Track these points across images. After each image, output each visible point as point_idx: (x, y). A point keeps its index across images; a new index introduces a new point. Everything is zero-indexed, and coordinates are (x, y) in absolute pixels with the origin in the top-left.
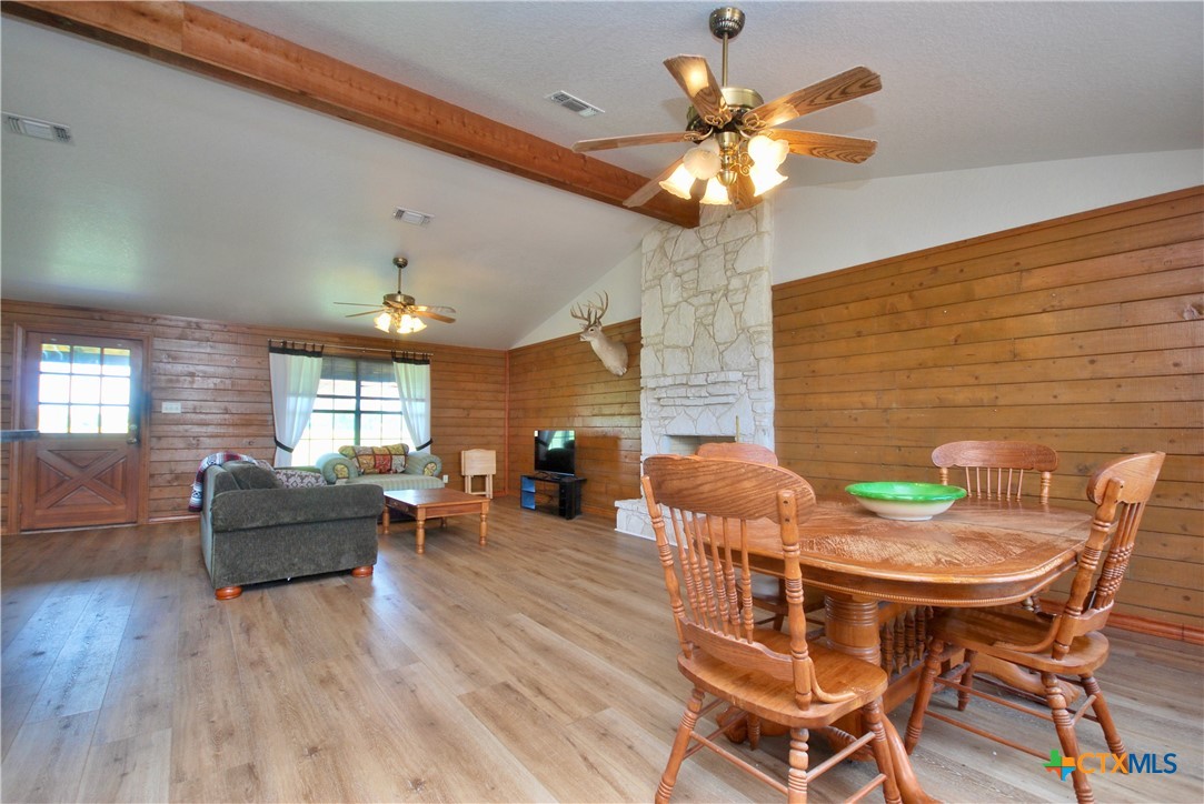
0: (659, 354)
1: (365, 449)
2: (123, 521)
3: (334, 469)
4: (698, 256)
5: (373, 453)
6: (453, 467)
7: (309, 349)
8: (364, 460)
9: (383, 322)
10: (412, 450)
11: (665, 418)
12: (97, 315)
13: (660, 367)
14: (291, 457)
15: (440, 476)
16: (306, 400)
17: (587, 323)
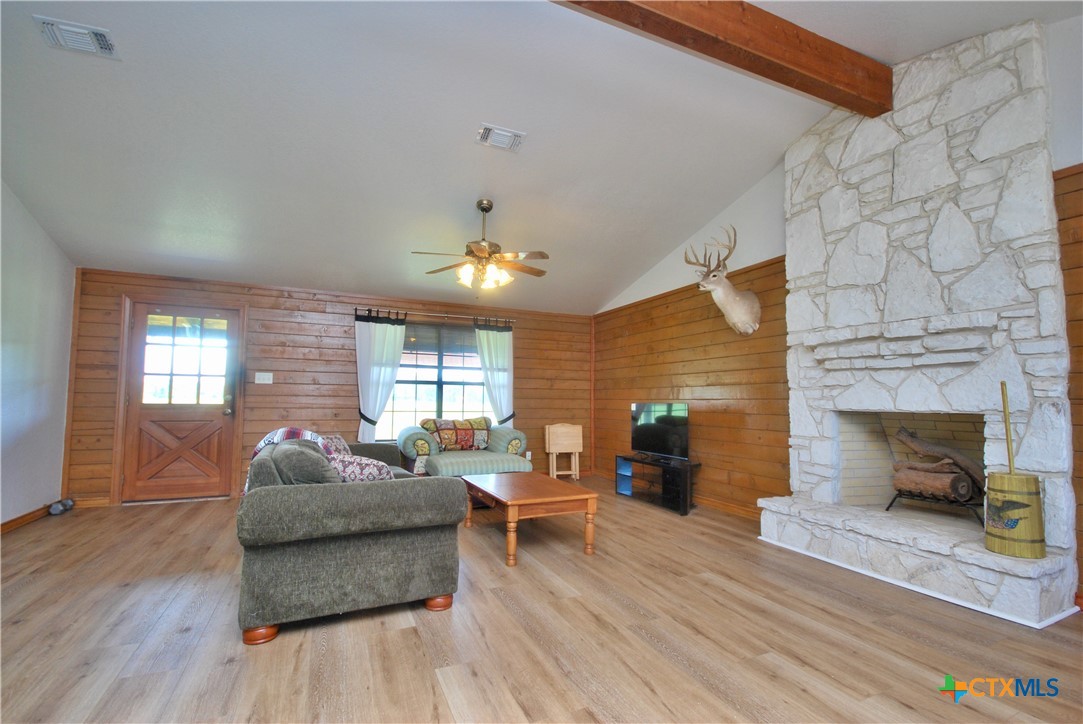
0: (820, 300)
1: (447, 422)
2: (217, 494)
3: (414, 444)
4: (892, 153)
5: (454, 427)
6: (537, 445)
7: (393, 317)
8: (446, 435)
9: (466, 275)
10: (495, 423)
11: (831, 387)
12: (198, 286)
13: (821, 317)
14: (374, 430)
15: (523, 455)
16: (389, 370)
17: (705, 269)
